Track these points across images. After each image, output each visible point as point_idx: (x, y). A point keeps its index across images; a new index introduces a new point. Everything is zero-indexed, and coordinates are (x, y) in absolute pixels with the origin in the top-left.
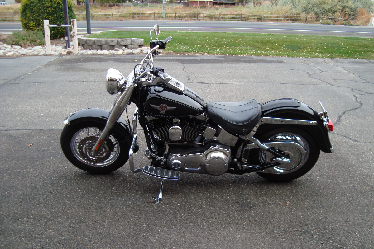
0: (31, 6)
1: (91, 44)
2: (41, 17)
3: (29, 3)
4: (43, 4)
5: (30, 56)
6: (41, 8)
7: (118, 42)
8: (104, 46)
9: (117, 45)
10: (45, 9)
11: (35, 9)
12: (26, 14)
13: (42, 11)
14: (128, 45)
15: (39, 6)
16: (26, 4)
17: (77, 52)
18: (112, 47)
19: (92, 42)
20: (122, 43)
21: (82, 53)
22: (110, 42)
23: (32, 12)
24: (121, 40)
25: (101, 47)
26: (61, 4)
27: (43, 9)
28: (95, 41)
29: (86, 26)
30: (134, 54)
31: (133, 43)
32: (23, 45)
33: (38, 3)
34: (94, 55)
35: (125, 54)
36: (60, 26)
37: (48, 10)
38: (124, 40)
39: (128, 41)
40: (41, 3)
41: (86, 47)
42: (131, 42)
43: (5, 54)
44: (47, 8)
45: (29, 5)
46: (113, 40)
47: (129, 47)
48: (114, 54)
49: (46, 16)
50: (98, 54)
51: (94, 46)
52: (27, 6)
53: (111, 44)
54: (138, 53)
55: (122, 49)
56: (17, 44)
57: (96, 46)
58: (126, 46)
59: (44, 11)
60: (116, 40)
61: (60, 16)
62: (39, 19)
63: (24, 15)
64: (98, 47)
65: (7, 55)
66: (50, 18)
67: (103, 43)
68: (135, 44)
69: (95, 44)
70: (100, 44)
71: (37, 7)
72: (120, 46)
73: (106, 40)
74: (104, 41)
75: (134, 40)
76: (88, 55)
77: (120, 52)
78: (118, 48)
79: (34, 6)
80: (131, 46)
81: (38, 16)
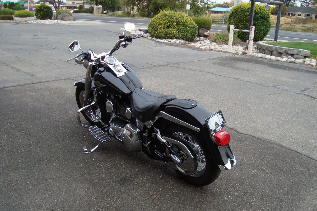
0: (235, 14)
1: (264, 49)
2: (240, 23)
3: (234, 12)
4: (244, 13)
5: (215, 51)
6: (242, 16)
7: (286, 51)
8: (274, 52)
9: (284, 53)
10: (245, 17)
11: (237, 17)
12: (231, 20)
13: (242, 19)
14: (294, 54)
15: (240, 15)
16: (232, 12)
17: (250, 54)
18: (280, 54)
19: (266, 47)
20: (289, 52)
21: (253, 55)
22: (279, 49)
23: (235, 19)
24: (289, 49)
25: (271, 53)
26: (258, 14)
27: (243, 17)
28: (268, 47)
29: (274, 34)
30: (296, 63)
31: (299, 53)
32: (218, 42)
33: (241, 12)
34: (261, 58)
35: (287, 62)
36: (242, 31)
37: (247, 18)
38: (291, 49)
39: (295, 51)
40: (243, 12)
41: (261, 51)
42: (298, 52)
43: (200, 47)
44: (246, 16)
45: (234, 13)
46: (282, 48)
47: (294, 57)
48: (278, 60)
49: (244, 23)
50: (266, 58)
51: (266, 51)
52: (233, 14)
53: (280, 51)
54: (300, 63)
55: (288, 57)
56: (215, 41)
57: (268, 51)
58: (292, 55)
59: (243, 19)
60: (284, 48)
61: (255, 24)
62: (239, 25)
63: (229, 20)
64: (269, 52)
65: (201, 48)
66: (247, 24)
67: (273, 49)
68: (301, 54)
69: (267, 49)
70: (271, 50)
71: (239, 15)
72: (287, 54)
73: (276, 47)
74: (275, 48)
75: (300, 51)
76: (258, 57)
77: (285, 59)
78: (285, 56)
79: (237, 14)
80: (297, 56)
81: (238, 22)
